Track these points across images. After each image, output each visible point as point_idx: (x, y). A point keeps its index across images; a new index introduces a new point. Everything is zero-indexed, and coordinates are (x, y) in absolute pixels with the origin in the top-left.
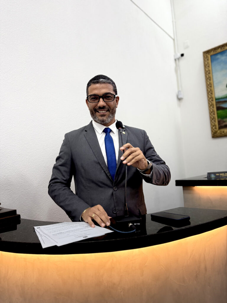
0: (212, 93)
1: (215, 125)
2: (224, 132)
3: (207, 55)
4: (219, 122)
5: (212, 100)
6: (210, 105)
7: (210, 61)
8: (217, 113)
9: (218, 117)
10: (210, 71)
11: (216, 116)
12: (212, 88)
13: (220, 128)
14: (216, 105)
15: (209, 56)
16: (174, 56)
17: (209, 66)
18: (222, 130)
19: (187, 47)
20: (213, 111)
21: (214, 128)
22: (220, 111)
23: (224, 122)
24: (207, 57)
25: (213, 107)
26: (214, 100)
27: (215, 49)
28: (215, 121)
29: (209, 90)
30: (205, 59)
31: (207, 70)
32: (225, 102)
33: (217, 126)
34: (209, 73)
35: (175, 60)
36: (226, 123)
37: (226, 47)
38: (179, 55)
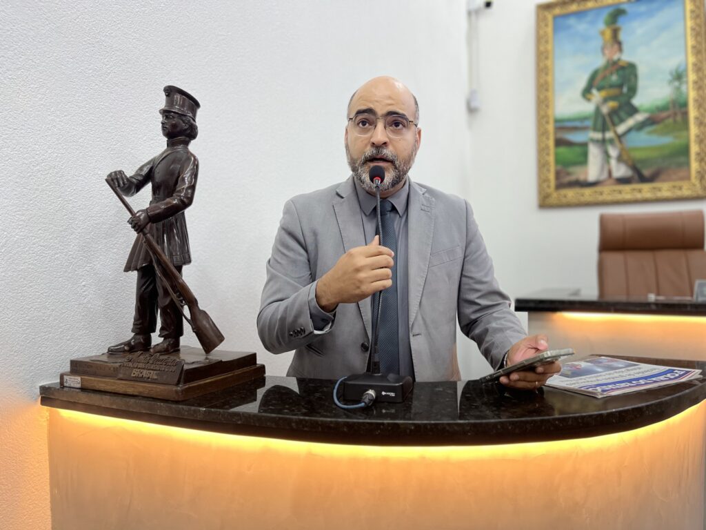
0: (547, 106)
1: (547, 180)
2: (565, 196)
3: (546, 13)
4: (558, 174)
5: (547, 122)
6: (541, 134)
7: (550, 30)
8: (556, 155)
9: (557, 161)
10: (547, 51)
11: (551, 159)
12: (549, 94)
13: (560, 186)
14: (555, 133)
15: (550, 17)
16: (469, 3)
17: (547, 42)
18: (564, 192)
20: (547, 147)
21: (545, 185)
22: (562, 150)
23: (568, 174)
24: (545, 19)
25: (548, 138)
26: (551, 121)
27: (565, 3)
28: (548, 170)
29: (542, 97)
30: (540, 21)
31: (542, 48)
32: (575, 129)
33: (553, 183)
34: (547, 58)
35: (469, 13)
36: (573, 178)
37: (590, 4)
38: (480, 2)
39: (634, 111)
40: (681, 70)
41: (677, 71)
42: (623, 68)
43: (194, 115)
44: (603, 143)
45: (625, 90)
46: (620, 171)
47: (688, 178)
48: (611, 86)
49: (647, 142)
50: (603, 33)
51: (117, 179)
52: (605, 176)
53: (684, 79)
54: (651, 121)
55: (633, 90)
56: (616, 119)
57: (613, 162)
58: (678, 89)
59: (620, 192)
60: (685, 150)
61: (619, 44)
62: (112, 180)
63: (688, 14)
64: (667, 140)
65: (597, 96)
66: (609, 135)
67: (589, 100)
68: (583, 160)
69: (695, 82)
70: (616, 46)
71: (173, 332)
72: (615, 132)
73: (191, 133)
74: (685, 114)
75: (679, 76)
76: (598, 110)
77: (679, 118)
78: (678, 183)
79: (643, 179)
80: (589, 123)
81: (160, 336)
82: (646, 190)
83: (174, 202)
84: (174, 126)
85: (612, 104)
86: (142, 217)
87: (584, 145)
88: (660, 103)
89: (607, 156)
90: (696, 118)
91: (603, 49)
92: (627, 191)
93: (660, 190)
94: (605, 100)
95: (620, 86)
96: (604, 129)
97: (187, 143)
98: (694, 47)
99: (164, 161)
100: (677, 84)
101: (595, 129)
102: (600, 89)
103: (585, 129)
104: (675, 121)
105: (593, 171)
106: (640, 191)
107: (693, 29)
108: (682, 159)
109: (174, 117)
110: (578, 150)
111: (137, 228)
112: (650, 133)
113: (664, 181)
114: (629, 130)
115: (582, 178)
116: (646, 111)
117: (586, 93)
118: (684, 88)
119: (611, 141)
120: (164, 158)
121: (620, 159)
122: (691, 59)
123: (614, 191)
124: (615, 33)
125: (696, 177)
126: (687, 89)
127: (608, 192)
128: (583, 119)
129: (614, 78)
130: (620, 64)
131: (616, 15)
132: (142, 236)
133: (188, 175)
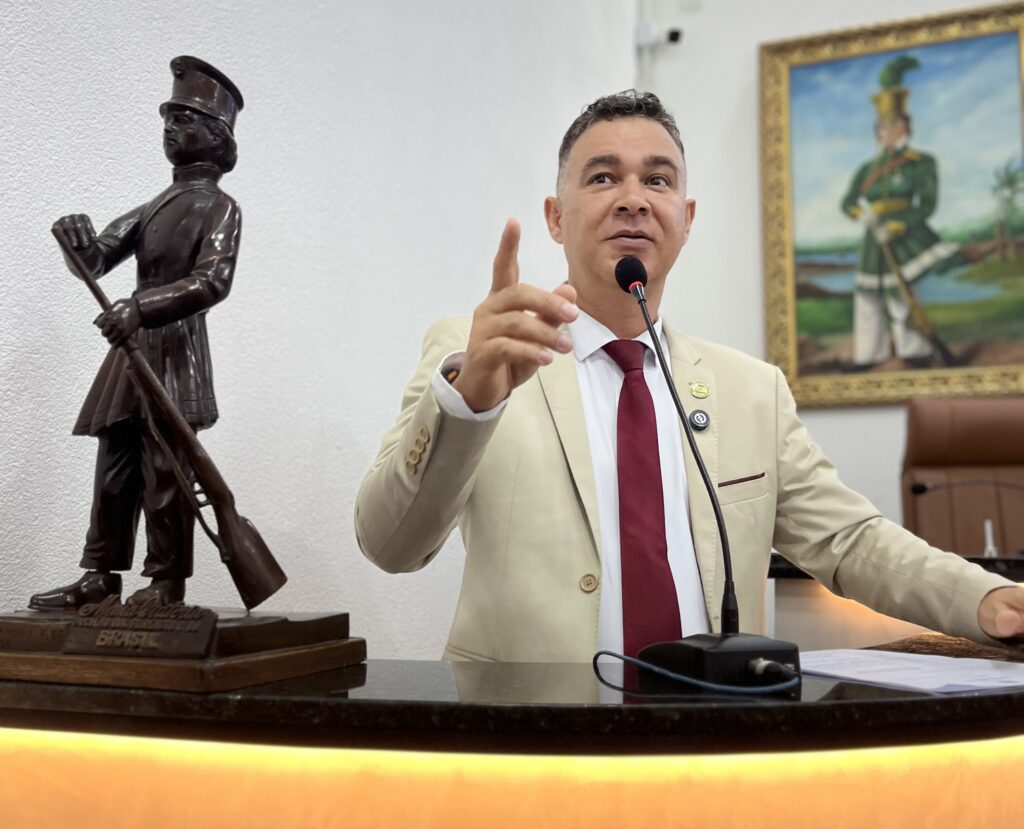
0: (781, 225)
1: (782, 359)
2: (816, 389)
3: (778, 61)
4: (802, 349)
5: (782, 254)
6: (771, 275)
7: (784, 89)
8: (798, 313)
9: (801, 325)
10: (778, 129)
11: (790, 321)
12: (785, 203)
13: (805, 370)
14: (796, 274)
15: (783, 68)
16: (638, 32)
17: (778, 111)
18: (813, 381)
19: (694, 6)
20: (782, 299)
22: (810, 305)
23: (821, 349)
24: (774, 71)
25: (783, 283)
26: (789, 252)
27: (810, 44)
28: (785, 341)
29: (772, 209)
30: (766, 73)
31: (770, 122)
32: (831, 268)
33: (793, 365)
34: (779, 139)
35: (640, 50)
36: (828, 356)
37: (856, 48)
38: (660, 31)
39: (932, 239)
40: (1014, 168)
41: (1007, 170)
42: (912, 163)
43: (233, 121)
44: (879, 294)
45: (916, 201)
46: (911, 345)
48: (893, 195)
50: (876, 100)
51: (77, 231)
52: (884, 353)
55: (930, 203)
56: (901, 253)
57: (898, 329)
58: (1009, 201)
59: (912, 383)
60: (1022, 310)
61: (906, 120)
62: (66, 232)
65: (868, 210)
66: (890, 280)
67: (854, 217)
68: (845, 324)
70: (900, 124)
71: (172, 564)
73: (224, 157)
74: (1021, 247)
75: (1010, 180)
76: (870, 235)
77: (1012, 254)
78: (1012, 369)
79: (951, 361)
80: (855, 258)
81: (144, 574)
82: (956, 375)
83: (192, 288)
84: (192, 138)
85: (895, 226)
86: (124, 316)
87: (847, 298)
88: (976, 226)
89: (887, 319)
91: (878, 128)
92: (924, 386)
93: (979, 380)
94: (883, 218)
95: (908, 195)
96: (881, 270)
99: (169, 207)
100: (1007, 192)
101: (866, 270)
102: (872, 199)
103: (846, 268)
104: (1004, 259)
105: (863, 344)
106: (945, 381)
108: (1017, 326)
109: (191, 120)
110: (836, 306)
111: (114, 335)
112: (961, 278)
113: (986, 364)
114: (925, 273)
115: (844, 356)
116: (953, 240)
117: (849, 204)
118: (1019, 200)
119: (894, 292)
120: (165, 203)
121: (910, 324)
123: (902, 380)
124: (899, 100)
127: (890, 383)
128: (845, 250)
129: (897, 181)
130: (909, 155)
131: (901, 69)
132: (121, 355)
133: (221, 236)
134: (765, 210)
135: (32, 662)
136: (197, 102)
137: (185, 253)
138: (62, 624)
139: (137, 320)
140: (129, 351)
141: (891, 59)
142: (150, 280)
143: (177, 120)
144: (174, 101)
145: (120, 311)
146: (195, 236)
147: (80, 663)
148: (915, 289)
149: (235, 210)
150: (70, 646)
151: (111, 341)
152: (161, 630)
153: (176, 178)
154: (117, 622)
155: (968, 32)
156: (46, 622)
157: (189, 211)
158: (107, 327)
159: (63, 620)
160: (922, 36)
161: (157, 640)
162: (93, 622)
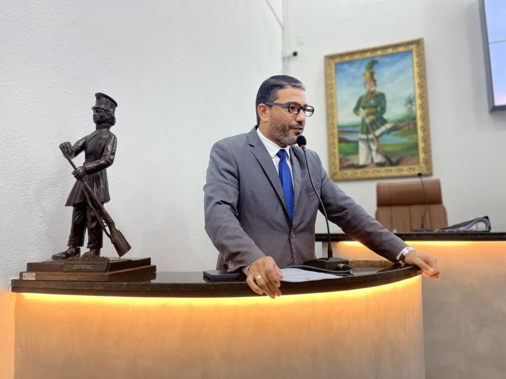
0: (333, 118)
1: (334, 164)
2: (346, 174)
3: (331, 61)
4: (341, 160)
5: (333, 128)
6: (330, 135)
7: (333, 71)
8: (339, 148)
9: (340, 152)
10: (332, 84)
11: (337, 151)
12: (334, 110)
13: (342, 168)
14: (339, 134)
15: (333, 64)
16: (283, 52)
17: (331, 78)
18: (345, 171)
19: (301, 44)
20: (334, 143)
21: (333, 167)
22: (343, 145)
23: (347, 160)
24: (330, 65)
25: (334, 138)
26: (336, 127)
27: (341, 55)
28: (335, 158)
29: (330, 112)
30: (327, 66)
31: (329, 82)
32: (350, 132)
33: (338, 166)
34: (332, 88)
35: (284, 59)
36: (350, 163)
37: (357, 57)
38: (290, 52)
39: (384, 122)
40: (411, 97)
41: (409, 98)
42: (377, 96)
43: (114, 111)
44: (367, 141)
45: (379, 109)
46: (378, 159)
47: (418, 163)
48: (371, 107)
49: (394, 141)
50: (365, 75)
51: (67, 147)
52: (369, 162)
53: (414, 103)
54: (395, 128)
55: (383, 110)
56: (374, 127)
57: (374, 153)
58: (410, 109)
59: (379, 172)
60: (416, 146)
61: (375, 81)
62: (63, 147)
63: (415, 64)
64: (405, 140)
65: (362, 112)
66: (371, 136)
67: (358, 115)
68: (356, 151)
69: (420, 105)
70: (373, 83)
71: (96, 244)
72: (374, 135)
73: (112, 121)
74: (415, 124)
75: (410, 101)
76: (363, 121)
77: (411, 127)
78: (413, 167)
79: (392, 164)
80: (359, 129)
81: (87, 247)
82: (394, 171)
83: (102, 162)
84: (101, 117)
85: (372, 117)
86: (81, 171)
87: (356, 142)
88: (399, 117)
89: (370, 149)
90: (422, 127)
91: (365, 84)
92: (383, 172)
93: (402, 170)
94: (368, 115)
95: (376, 107)
96: (368, 133)
97: (109, 128)
98: (419, 84)
99: (95, 137)
100: (409, 106)
101: (362, 133)
102: (364, 108)
103: (356, 132)
104: (409, 129)
105: (362, 159)
106: (390, 171)
107: (418, 73)
108: (414, 152)
109: (102, 112)
110: (352, 145)
111: (78, 177)
112: (395, 135)
113: (404, 165)
114: (383, 134)
115: (355, 163)
116: (391, 122)
117: (356, 110)
118: (414, 108)
119: (372, 140)
120: (93, 136)
121: (378, 151)
122: (418, 91)
123: (375, 171)
124: (372, 74)
125: (423, 163)
126: (416, 109)
127: (371, 172)
128: (356, 126)
129: (372, 102)
130: (376, 93)
131: (373, 64)
132: (80, 183)
133: (110, 147)
134: (327, 112)
135: (53, 275)
136: (103, 106)
137: (100, 151)
138: (63, 263)
139: (85, 173)
140: (83, 181)
141: (369, 61)
142: (89, 159)
143: (97, 111)
144: (96, 106)
145: (79, 170)
146: (103, 146)
147: (69, 275)
148: (379, 139)
149: (115, 138)
150: (65, 270)
151: (77, 179)
152: (93, 264)
153: (97, 128)
154: (79, 262)
155: (395, 51)
156: (57, 263)
157: (101, 139)
158: (76, 175)
159: (62, 262)
160: (379, 53)
161: (92, 267)
162: (72, 262)
